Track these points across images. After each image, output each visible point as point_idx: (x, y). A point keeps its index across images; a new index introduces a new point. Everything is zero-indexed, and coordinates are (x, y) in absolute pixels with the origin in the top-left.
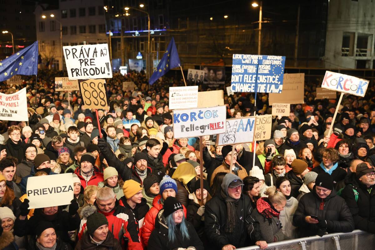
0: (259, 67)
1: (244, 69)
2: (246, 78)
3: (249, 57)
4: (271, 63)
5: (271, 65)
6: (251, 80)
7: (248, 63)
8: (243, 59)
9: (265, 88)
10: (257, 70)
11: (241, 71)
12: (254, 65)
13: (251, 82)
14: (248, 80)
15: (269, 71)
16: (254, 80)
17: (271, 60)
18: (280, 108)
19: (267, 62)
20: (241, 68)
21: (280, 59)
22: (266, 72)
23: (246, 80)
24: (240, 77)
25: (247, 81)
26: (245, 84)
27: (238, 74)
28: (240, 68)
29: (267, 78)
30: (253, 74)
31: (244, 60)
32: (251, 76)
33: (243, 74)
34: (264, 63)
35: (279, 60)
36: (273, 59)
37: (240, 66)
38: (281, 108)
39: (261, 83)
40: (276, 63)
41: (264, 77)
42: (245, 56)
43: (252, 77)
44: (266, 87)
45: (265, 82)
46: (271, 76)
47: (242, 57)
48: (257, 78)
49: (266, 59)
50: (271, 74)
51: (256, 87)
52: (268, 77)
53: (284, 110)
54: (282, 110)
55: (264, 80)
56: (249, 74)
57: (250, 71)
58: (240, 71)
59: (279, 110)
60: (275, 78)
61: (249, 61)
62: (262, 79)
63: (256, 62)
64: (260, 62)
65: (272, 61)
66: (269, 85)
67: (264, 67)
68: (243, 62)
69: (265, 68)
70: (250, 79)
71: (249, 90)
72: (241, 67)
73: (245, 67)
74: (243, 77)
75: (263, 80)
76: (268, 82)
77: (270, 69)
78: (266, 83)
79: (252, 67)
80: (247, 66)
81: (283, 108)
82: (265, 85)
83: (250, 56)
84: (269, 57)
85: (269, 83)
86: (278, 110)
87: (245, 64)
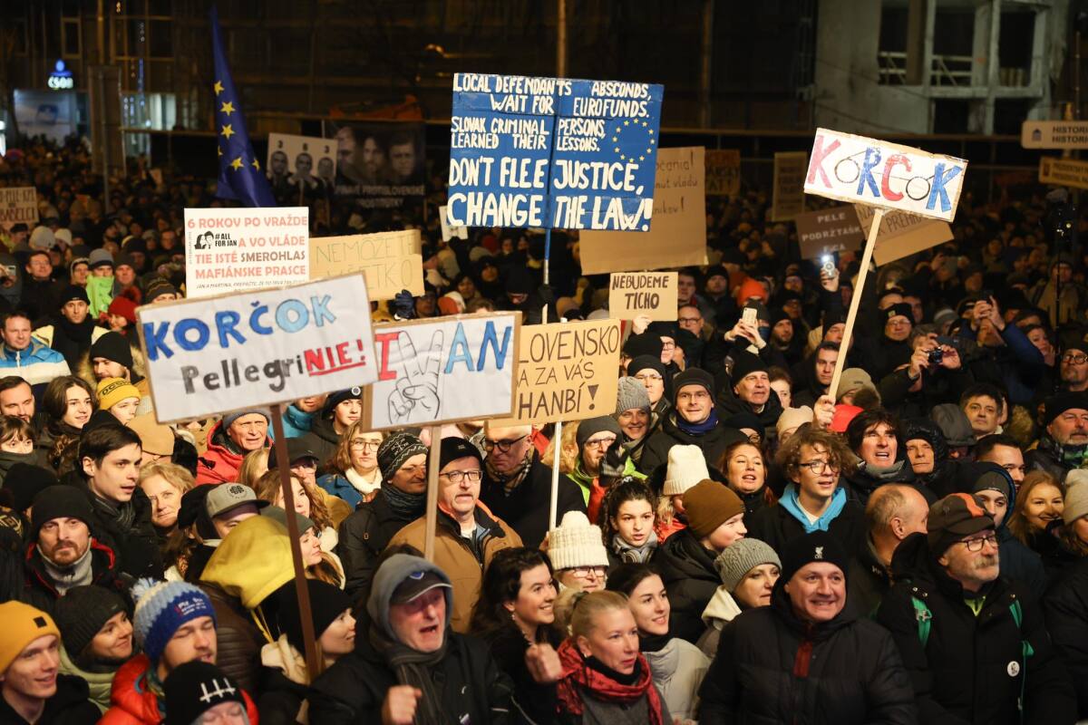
0: (561, 127)
1: (500, 135)
2: (507, 172)
3: (519, 84)
4: (608, 110)
5: (607, 118)
6: (530, 178)
7: (515, 109)
8: (493, 92)
9: (582, 212)
10: (552, 141)
11: (488, 140)
12: (538, 117)
13: (528, 185)
14: (518, 180)
15: (600, 142)
16: (541, 179)
17: (606, 101)
18: (639, 291)
19: (592, 107)
20: (488, 131)
21: (643, 96)
22: (587, 146)
23: (508, 177)
24: (483, 166)
25: (513, 184)
26: (503, 197)
27: (475, 153)
28: (482, 129)
29: (592, 169)
30: (535, 155)
31: (500, 96)
32: (526, 161)
33: (497, 154)
34: (578, 111)
35: (639, 100)
36: (615, 95)
37: (483, 121)
38: (645, 290)
39: (569, 191)
40: (624, 108)
41: (580, 168)
42: (502, 83)
43: (531, 168)
44: (588, 207)
45: (583, 187)
46: (607, 165)
47: (492, 84)
48: (552, 173)
49: (587, 94)
50: (605, 152)
51: (548, 208)
52: (596, 166)
53: (655, 299)
54: (646, 300)
55: (581, 181)
56: (520, 154)
57: (525, 143)
58: (483, 143)
59: (637, 297)
60: (624, 172)
61: (520, 100)
62: (572, 174)
63: (546, 106)
64: (562, 107)
65: (609, 104)
66: (598, 200)
67: (577, 128)
68: (496, 106)
69: (585, 133)
70: (524, 174)
71: (519, 218)
72: (487, 126)
73: (504, 126)
74: (496, 169)
75: (577, 179)
76: (595, 186)
77: (602, 135)
78: (589, 192)
79: (530, 126)
80: (509, 123)
81: (652, 291)
82: (584, 199)
83: (523, 82)
84: (600, 87)
85: (600, 192)
86: (632, 298)
87: (503, 112)
